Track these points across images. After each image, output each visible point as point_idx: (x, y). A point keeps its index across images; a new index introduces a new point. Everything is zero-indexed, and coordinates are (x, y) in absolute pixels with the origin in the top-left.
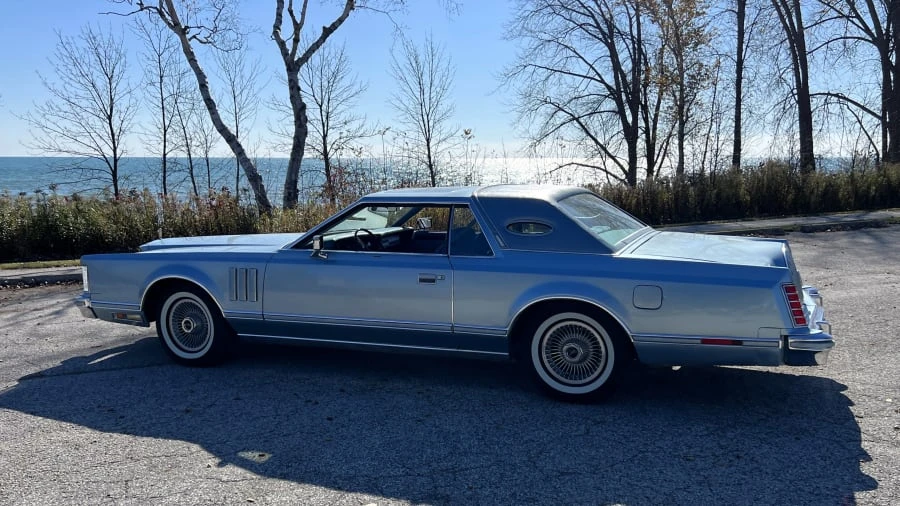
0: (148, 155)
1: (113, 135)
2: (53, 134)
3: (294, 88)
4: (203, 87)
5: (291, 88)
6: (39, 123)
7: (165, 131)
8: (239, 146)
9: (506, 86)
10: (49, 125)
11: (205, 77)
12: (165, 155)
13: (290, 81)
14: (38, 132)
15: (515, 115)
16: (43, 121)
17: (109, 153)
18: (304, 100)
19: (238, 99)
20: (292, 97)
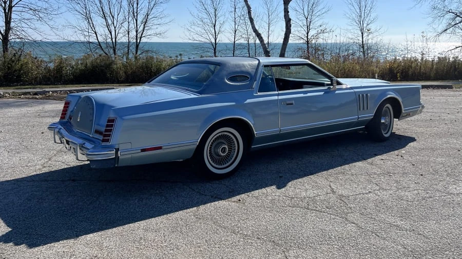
0: (229, 42)
1: (215, 34)
2: (192, 34)
3: (286, 12)
4: (249, 12)
5: (285, 12)
6: (187, 29)
7: (235, 32)
8: (262, 38)
9: (420, 5)
10: (192, 30)
11: (251, 8)
12: (234, 42)
13: (285, 8)
14: (187, 33)
15: (430, 19)
16: (189, 29)
17: (213, 41)
18: (290, 17)
19: (270, 17)
20: (285, 16)
